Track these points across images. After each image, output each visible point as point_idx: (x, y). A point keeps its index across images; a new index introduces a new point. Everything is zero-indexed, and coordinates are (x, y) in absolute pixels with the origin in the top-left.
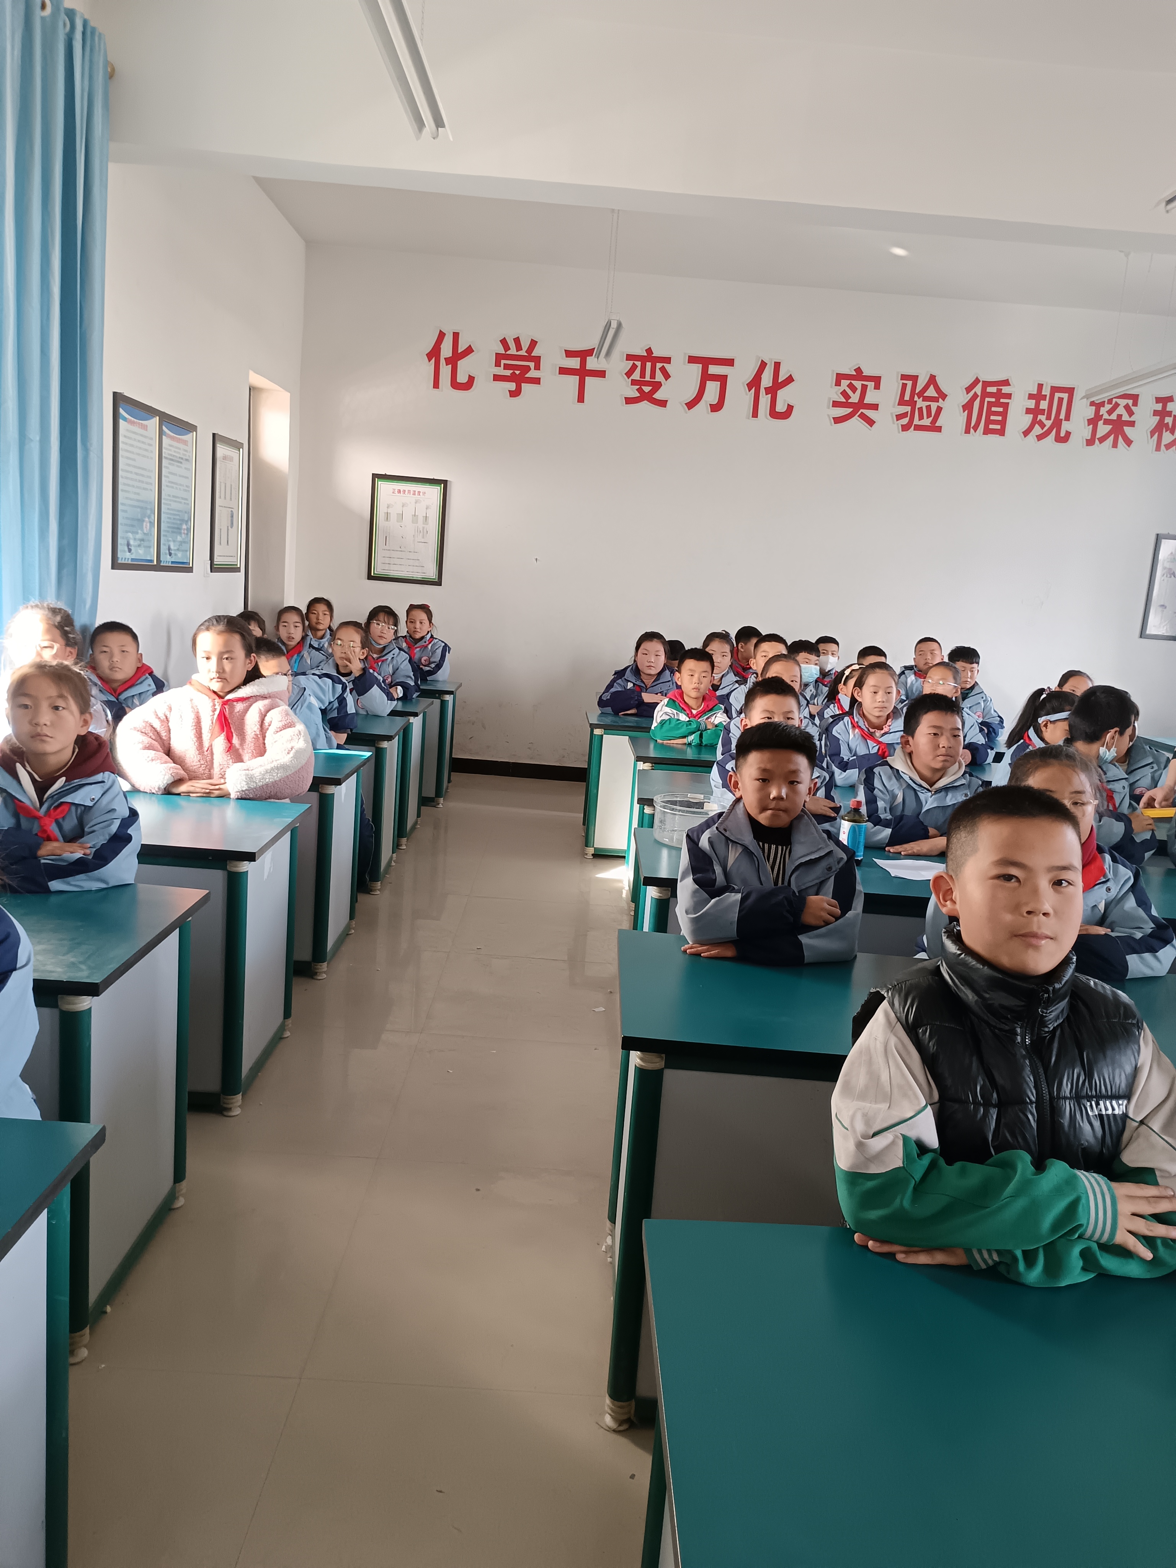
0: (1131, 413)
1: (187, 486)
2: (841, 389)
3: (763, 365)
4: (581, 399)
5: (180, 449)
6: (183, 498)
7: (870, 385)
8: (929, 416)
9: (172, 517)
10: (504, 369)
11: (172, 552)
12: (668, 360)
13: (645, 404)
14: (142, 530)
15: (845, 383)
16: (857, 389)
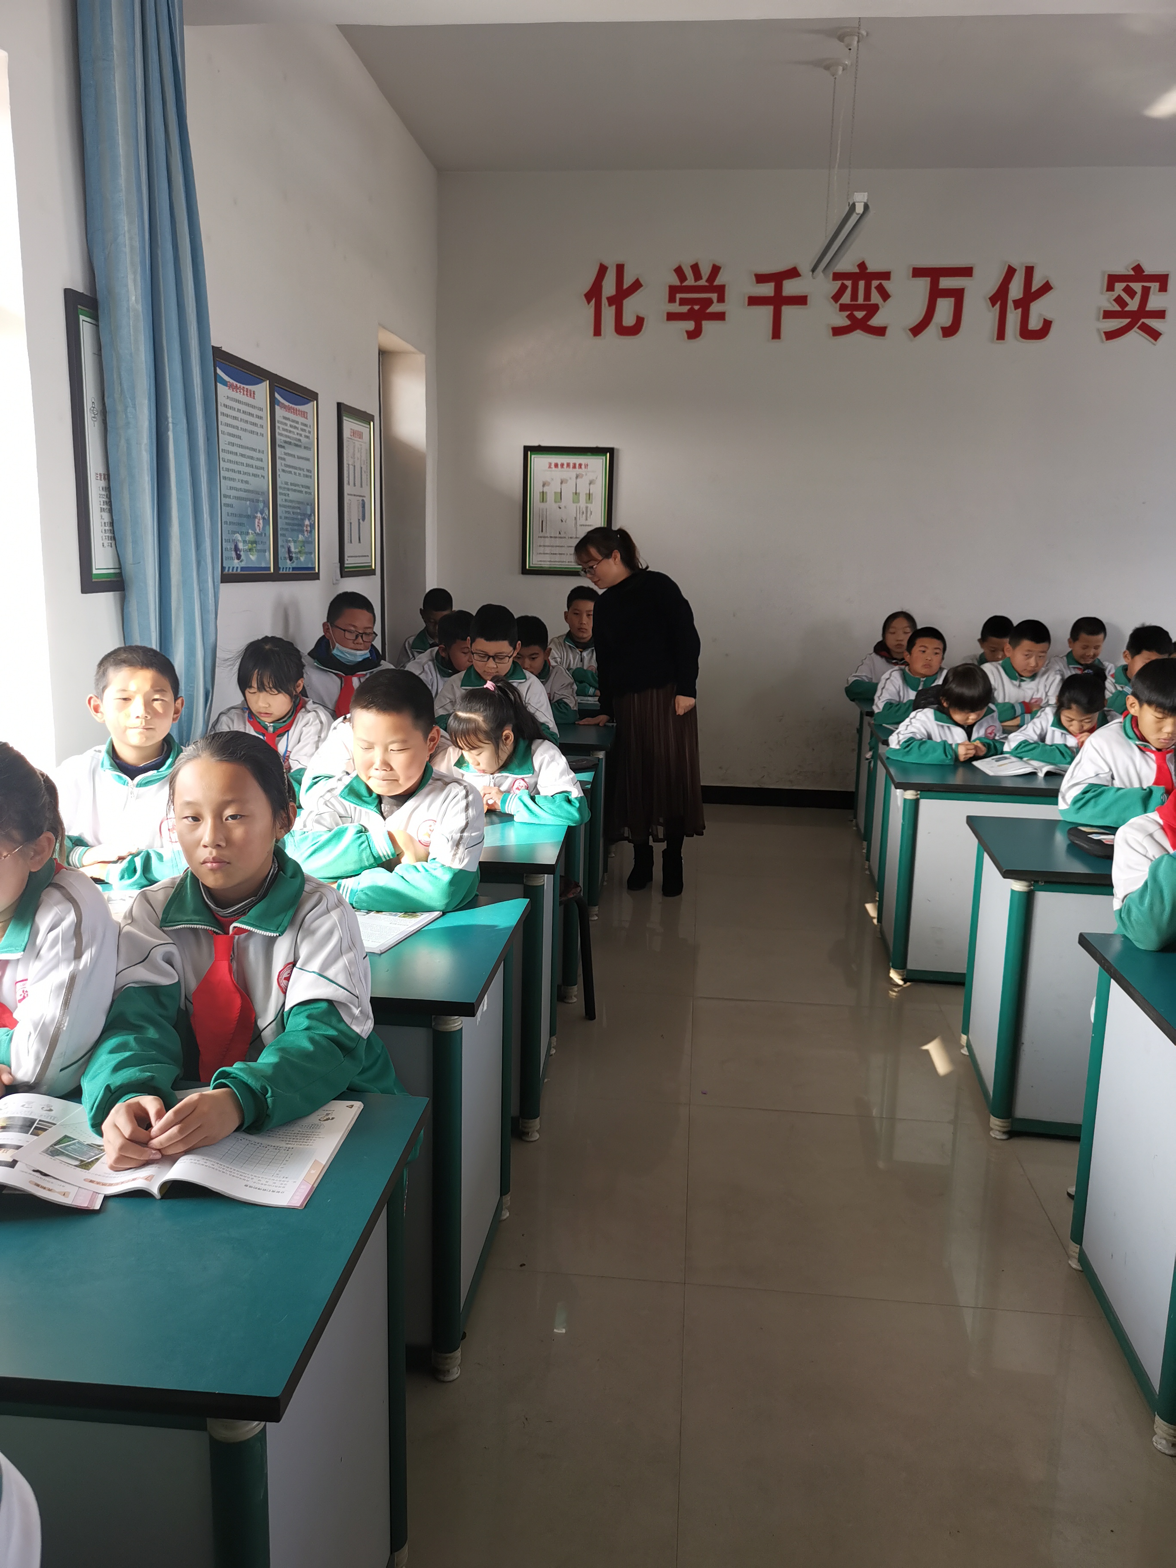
1: (308, 471)
2: (1115, 294)
3: (1011, 272)
4: (776, 334)
5: (297, 422)
6: (303, 486)
7: (1155, 286)
9: (291, 510)
10: (680, 304)
11: (294, 555)
12: (886, 276)
13: (858, 336)
14: (254, 530)
15: (1119, 287)
16: (1136, 293)
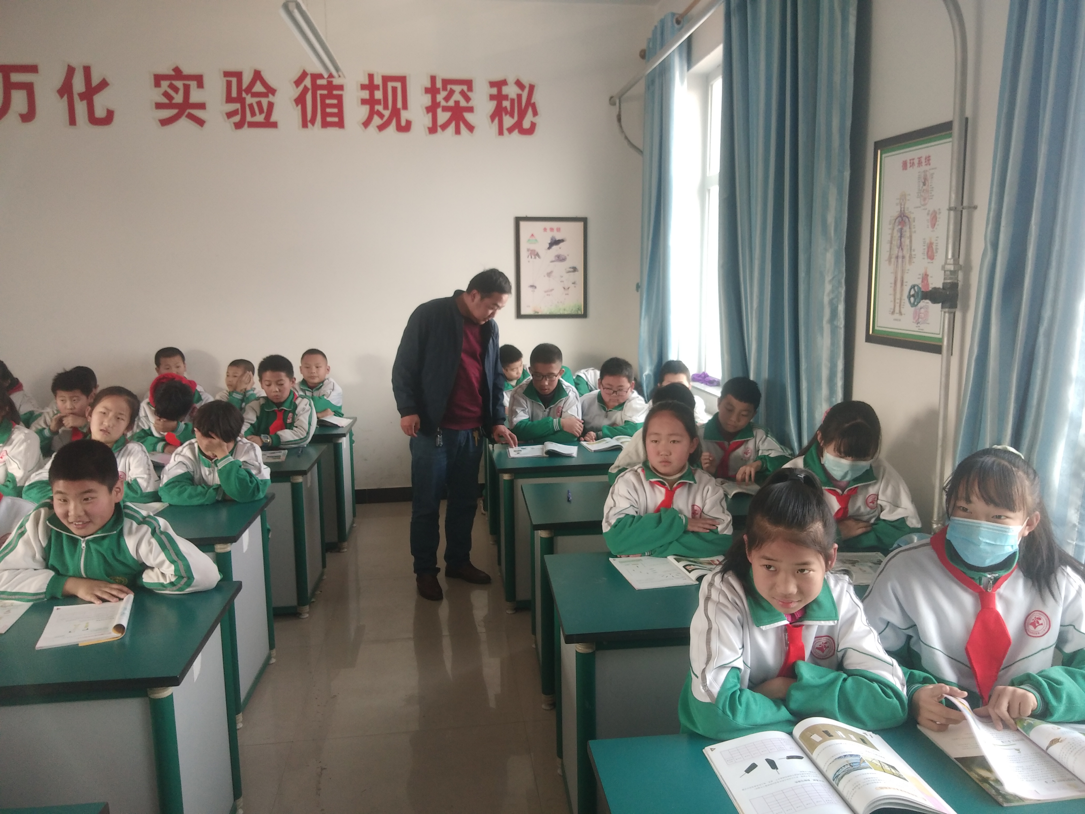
0: (468, 99)
2: (162, 90)
3: (71, 70)
7: (193, 84)
8: (261, 111)
15: (164, 84)
16: (179, 89)
